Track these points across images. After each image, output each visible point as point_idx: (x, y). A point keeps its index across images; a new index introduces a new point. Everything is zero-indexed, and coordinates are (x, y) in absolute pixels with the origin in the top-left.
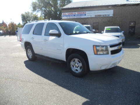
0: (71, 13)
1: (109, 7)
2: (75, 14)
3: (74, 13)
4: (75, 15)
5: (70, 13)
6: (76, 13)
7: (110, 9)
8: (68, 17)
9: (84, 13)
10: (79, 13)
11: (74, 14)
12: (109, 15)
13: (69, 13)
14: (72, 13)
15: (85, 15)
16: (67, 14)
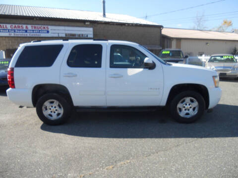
0: (19, 27)
1: (87, 23)
2: (27, 27)
3: (24, 26)
4: (26, 31)
5: (17, 25)
6: (30, 27)
7: (87, 26)
8: (13, 33)
9: (44, 28)
10: (35, 27)
11: (25, 29)
12: (87, 36)
13: (14, 25)
14: (20, 25)
15: (48, 32)
16: (9, 26)
